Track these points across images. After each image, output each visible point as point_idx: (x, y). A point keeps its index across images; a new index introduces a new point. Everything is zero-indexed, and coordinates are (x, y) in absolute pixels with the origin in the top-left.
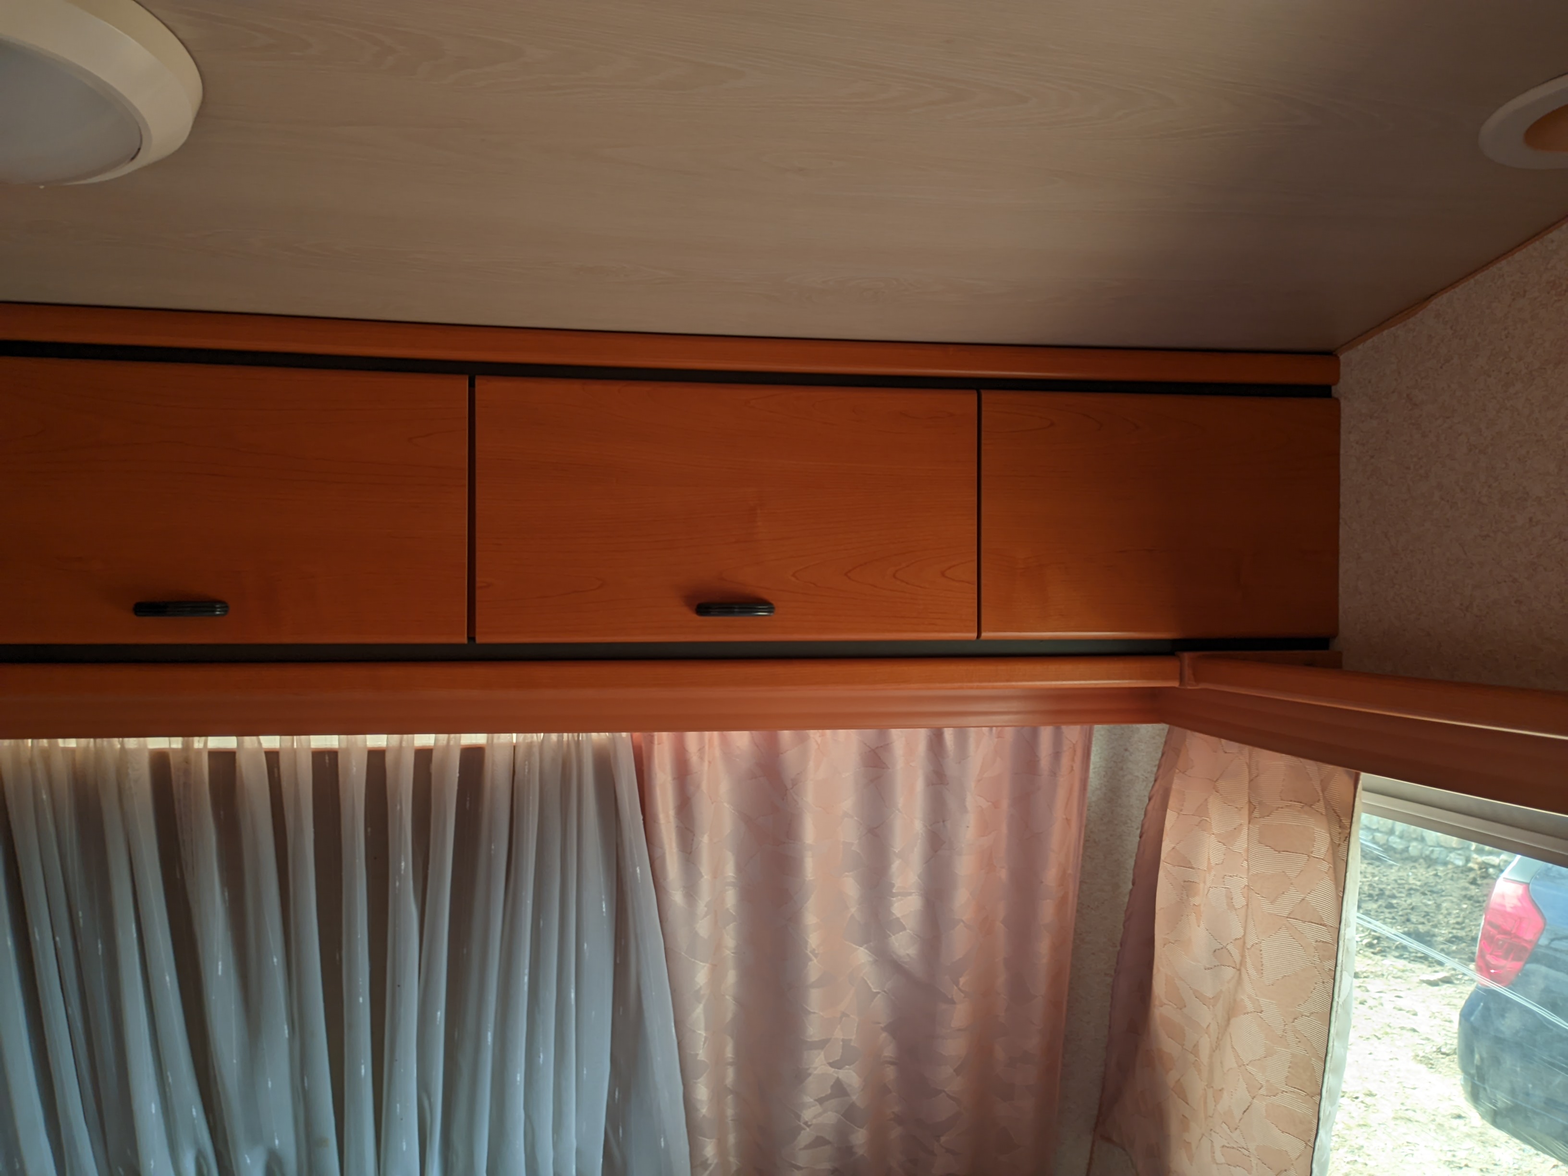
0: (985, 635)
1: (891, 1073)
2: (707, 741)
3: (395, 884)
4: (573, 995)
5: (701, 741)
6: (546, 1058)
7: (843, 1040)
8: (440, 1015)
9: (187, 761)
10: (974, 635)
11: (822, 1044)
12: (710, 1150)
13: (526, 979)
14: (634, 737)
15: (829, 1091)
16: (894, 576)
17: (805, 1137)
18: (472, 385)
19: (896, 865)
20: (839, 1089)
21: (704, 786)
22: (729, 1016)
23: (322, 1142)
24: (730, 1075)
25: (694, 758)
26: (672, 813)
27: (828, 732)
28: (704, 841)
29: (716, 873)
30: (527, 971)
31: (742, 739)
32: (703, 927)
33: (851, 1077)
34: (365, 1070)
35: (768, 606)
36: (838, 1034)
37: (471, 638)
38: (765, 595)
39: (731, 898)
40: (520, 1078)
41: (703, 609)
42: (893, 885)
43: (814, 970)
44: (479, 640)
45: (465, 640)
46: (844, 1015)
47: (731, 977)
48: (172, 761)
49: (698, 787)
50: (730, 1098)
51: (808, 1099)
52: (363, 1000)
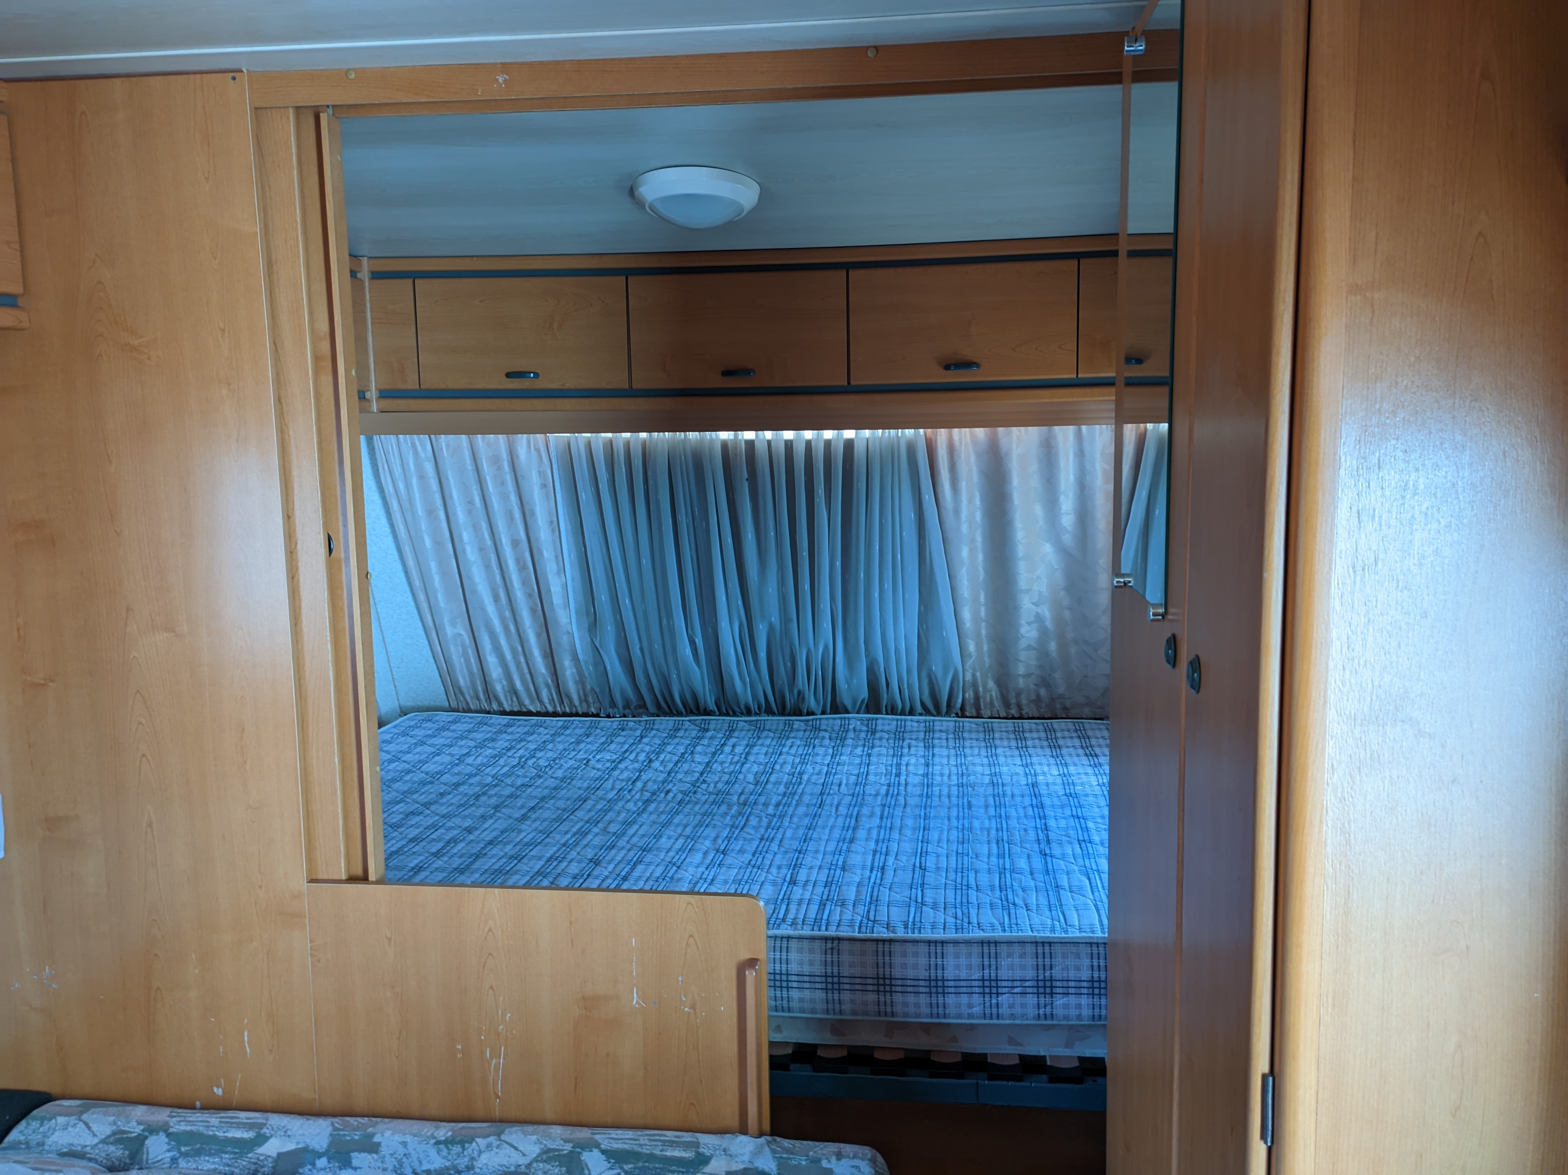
0: (1080, 376)
1: (1067, 614)
2: (963, 433)
3: (817, 500)
4: (899, 556)
5: (960, 433)
6: (888, 586)
7: (1039, 591)
8: (838, 564)
9: (736, 443)
10: (1075, 376)
11: (1028, 591)
12: (971, 647)
13: (878, 547)
14: (927, 434)
15: (1033, 619)
16: (1036, 349)
17: (1023, 643)
18: (847, 273)
19: (1062, 498)
20: (1039, 618)
21: (963, 456)
22: (981, 578)
23: (790, 620)
24: (983, 612)
25: (957, 443)
26: (947, 470)
27: (1022, 428)
28: (963, 485)
29: (970, 500)
30: (878, 544)
31: (980, 433)
32: (964, 528)
33: (1046, 613)
34: (807, 587)
35: (977, 365)
36: (1036, 587)
37: (849, 383)
38: (975, 360)
39: (978, 516)
40: (876, 595)
41: (947, 367)
42: (1061, 509)
43: (1021, 551)
44: (852, 383)
45: (846, 384)
46: (1038, 578)
47: (980, 557)
48: (729, 443)
49: (960, 457)
50: (983, 624)
51: (1023, 622)
52: (806, 554)
